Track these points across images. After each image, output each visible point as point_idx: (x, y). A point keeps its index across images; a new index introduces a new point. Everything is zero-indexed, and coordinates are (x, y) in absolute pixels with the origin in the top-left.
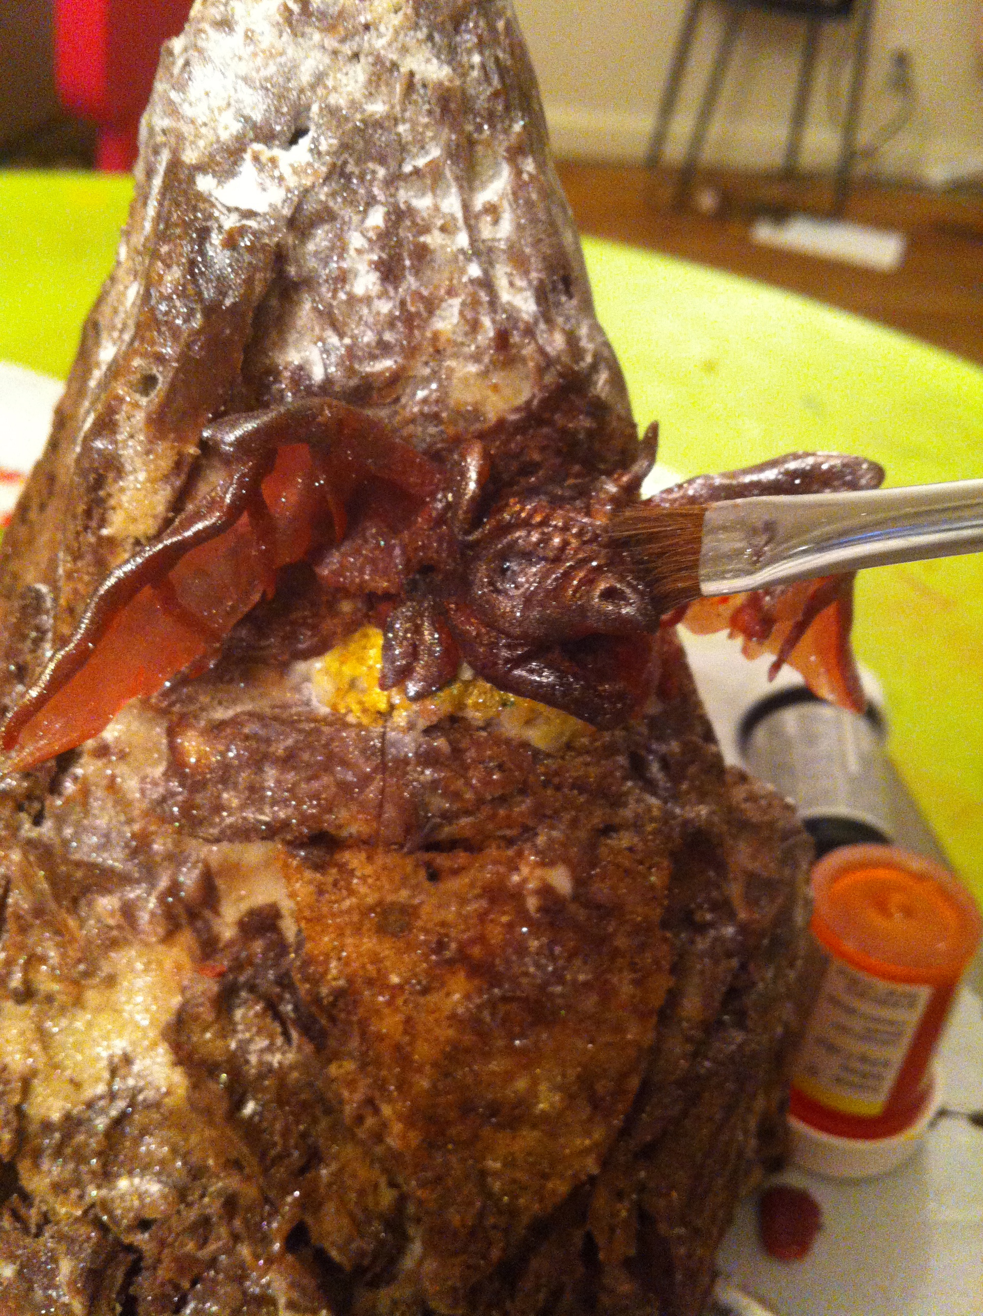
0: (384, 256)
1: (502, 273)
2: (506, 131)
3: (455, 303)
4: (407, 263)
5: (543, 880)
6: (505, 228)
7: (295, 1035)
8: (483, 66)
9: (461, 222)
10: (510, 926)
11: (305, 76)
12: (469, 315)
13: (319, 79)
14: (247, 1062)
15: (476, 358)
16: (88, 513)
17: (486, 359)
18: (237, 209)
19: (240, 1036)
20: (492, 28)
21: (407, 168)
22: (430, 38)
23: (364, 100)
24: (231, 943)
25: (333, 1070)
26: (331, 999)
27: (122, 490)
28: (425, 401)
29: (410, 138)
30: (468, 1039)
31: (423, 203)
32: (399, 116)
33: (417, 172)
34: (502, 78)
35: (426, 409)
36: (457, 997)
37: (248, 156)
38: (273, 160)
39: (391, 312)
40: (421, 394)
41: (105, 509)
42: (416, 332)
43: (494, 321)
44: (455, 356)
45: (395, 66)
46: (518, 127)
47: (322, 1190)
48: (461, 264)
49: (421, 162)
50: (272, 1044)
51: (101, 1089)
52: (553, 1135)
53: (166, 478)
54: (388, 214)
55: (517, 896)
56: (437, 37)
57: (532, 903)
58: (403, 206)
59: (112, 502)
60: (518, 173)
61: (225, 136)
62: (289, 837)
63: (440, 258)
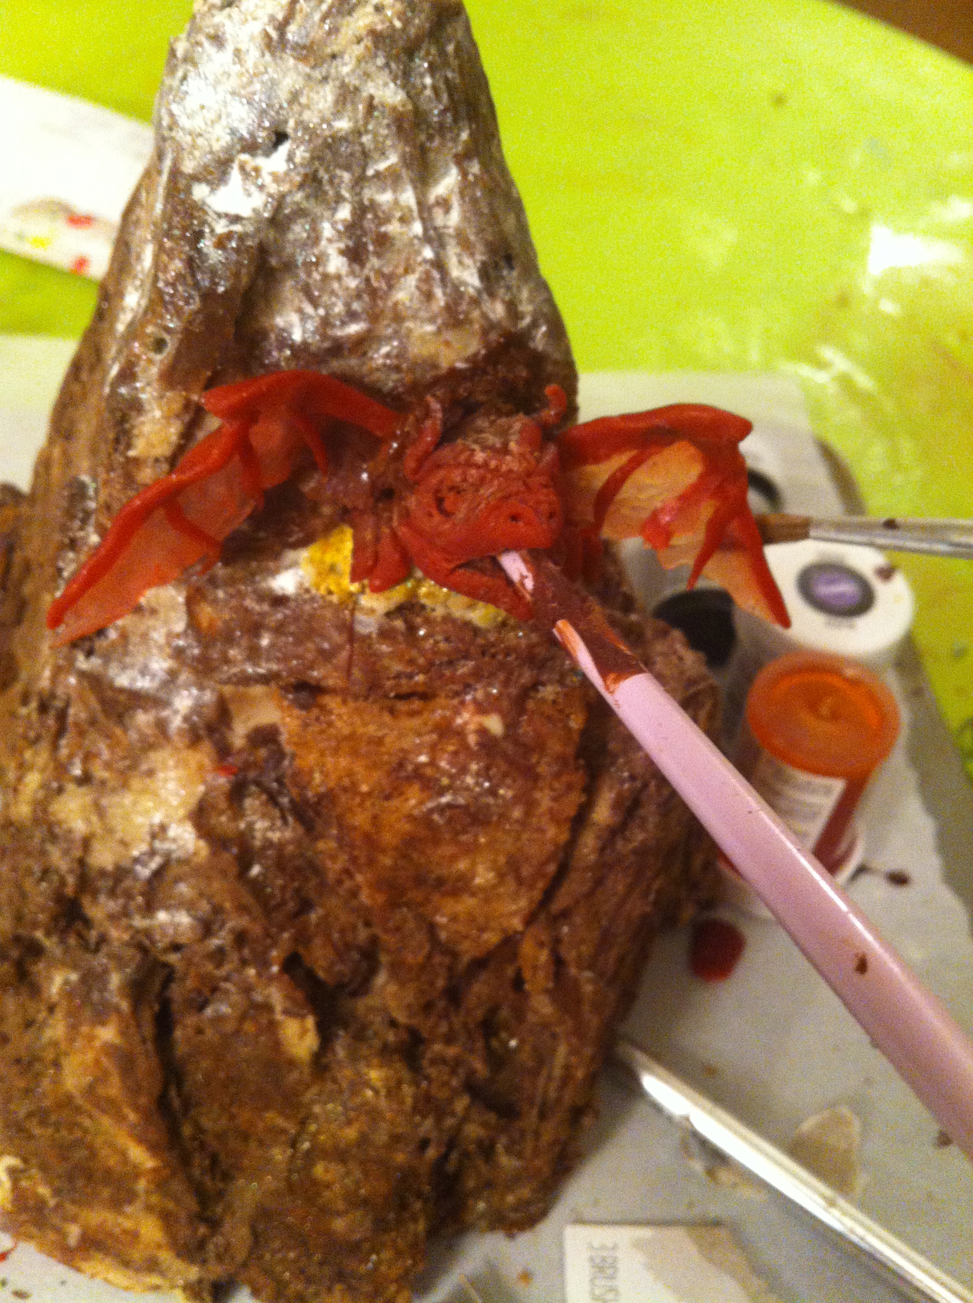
0: (351, 244)
1: (452, 252)
2: (455, 140)
3: (412, 280)
4: (371, 248)
5: (481, 725)
6: (454, 218)
7: (291, 820)
8: (435, 88)
9: (416, 213)
10: (455, 754)
11: (283, 95)
12: (425, 287)
13: (295, 97)
14: (253, 838)
15: (432, 320)
16: (117, 441)
17: (439, 321)
18: (227, 215)
19: (249, 819)
20: (442, 53)
21: (370, 172)
22: (387, 65)
23: (332, 117)
24: (241, 751)
25: (321, 845)
26: (316, 799)
27: (143, 423)
28: (388, 356)
29: (372, 147)
31: (385, 198)
32: (362, 129)
33: (378, 175)
34: (451, 96)
35: (388, 362)
36: (413, 802)
37: (236, 166)
38: (257, 170)
39: (357, 287)
40: (385, 350)
41: (130, 438)
42: (380, 303)
43: (444, 294)
44: (414, 317)
45: (357, 89)
46: (464, 136)
47: (312, 928)
48: (416, 247)
49: (382, 166)
50: (273, 824)
51: (144, 847)
52: (487, 901)
53: (178, 416)
54: (354, 209)
55: (460, 733)
56: (393, 65)
57: (472, 739)
58: (366, 202)
59: (136, 432)
60: (464, 174)
61: (216, 147)
62: (281, 683)
63: (398, 244)
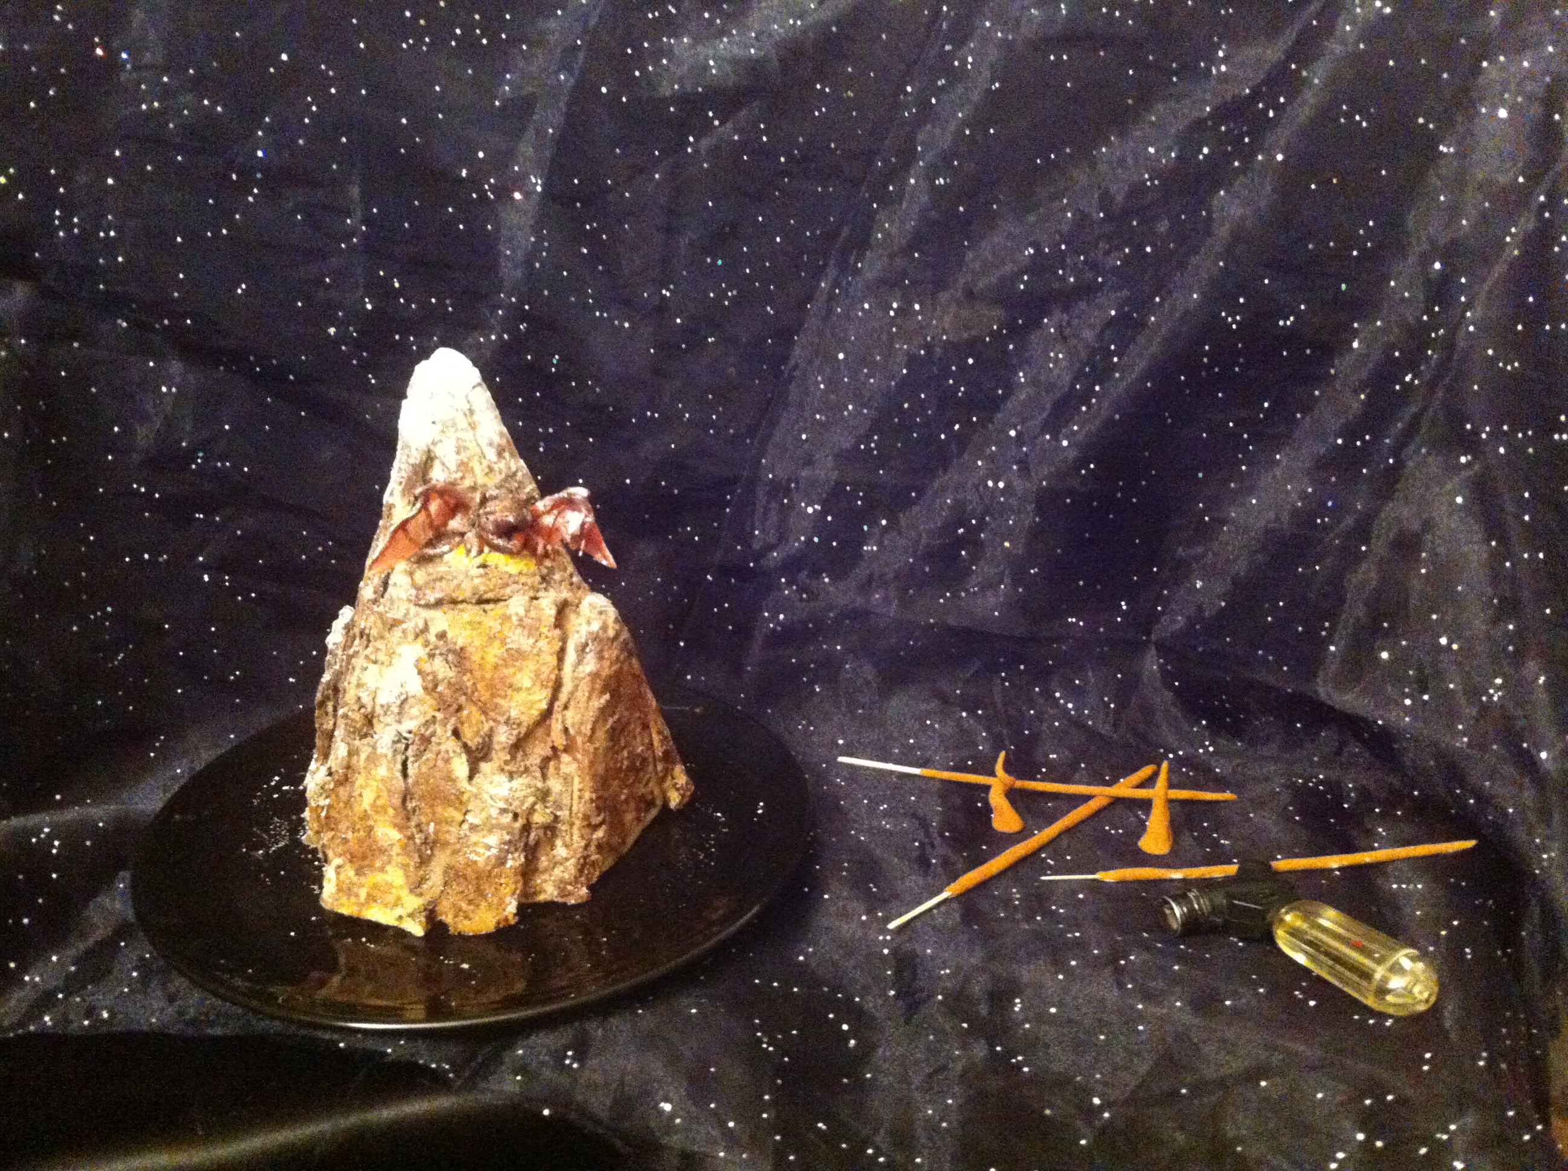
1: (487, 450)
3: (475, 459)
7: (451, 665)
9: (473, 439)
12: (479, 461)
14: (439, 675)
15: (483, 472)
17: (486, 471)
19: (436, 667)
24: (433, 641)
26: (460, 651)
27: (395, 511)
28: (467, 484)
30: (500, 662)
35: (470, 486)
36: (496, 649)
39: (459, 462)
40: (469, 481)
42: (466, 467)
43: (486, 462)
44: (477, 471)
47: (464, 719)
50: (446, 670)
51: (398, 692)
52: (530, 695)
53: (406, 507)
54: (455, 439)
58: (459, 438)
59: (393, 514)
